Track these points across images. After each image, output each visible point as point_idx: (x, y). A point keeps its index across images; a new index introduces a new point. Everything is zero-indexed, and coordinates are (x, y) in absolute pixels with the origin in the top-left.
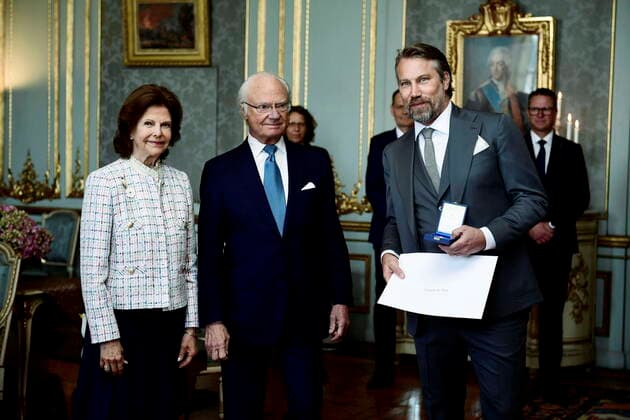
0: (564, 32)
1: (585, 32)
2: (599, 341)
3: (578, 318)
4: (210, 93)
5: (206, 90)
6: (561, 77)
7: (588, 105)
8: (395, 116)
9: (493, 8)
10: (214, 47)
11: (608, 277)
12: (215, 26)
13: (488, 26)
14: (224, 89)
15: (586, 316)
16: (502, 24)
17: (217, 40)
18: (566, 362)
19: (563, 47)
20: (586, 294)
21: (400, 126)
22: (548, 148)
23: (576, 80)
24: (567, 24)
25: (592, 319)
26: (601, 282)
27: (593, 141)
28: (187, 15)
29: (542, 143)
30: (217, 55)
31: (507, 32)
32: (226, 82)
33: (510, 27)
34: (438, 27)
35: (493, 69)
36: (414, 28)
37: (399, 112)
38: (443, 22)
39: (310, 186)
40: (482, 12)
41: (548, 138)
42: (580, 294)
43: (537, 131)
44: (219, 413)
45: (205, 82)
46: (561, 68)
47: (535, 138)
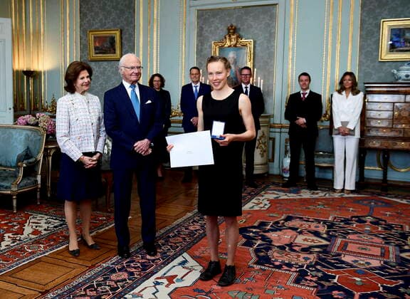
0: (257, 45)
1: (265, 45)
2: (270, 163)
3: (262, 156)
6: (256, 63)
7: (266, 74)
9: (230, 36)
10: (123, 53)
11: (274, 139)
12: (123, 45)
15: (265, 154)
16: (234, 42)
17: (124, 50)
18: (256, 172)
19: (257, 52)
20: (265, 146)
23: (262, 64)
24: (258, 42)
25: (268, 156)
26: (271, 141)
27: (268, 87)
28: (112, 40)
29: (246, 88)
31: (235, 46)
33: (236, 44)
34: (209, 44)
36: (200, 44)
37: (193, 76)
38: (211, 42)
39: (149, 102)
40: (226, 38)
41: (249, 86)
42: (263, 146)
43: (244, 83)
46: (256, 59)
47: (244, 86)
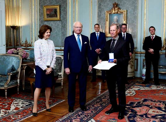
0: (128, 13)
1: (132, 12)
2: (136, 72)
3: (131, 68)
4: (60, 26)
5: (60, 25)
6: (128, 21)
7: (133, 27)
8: (95, 29)
9: (114, 8)
10: (61, 17)
11: (137, 60)
12: (61, 13)
13: (114, 12)
14: (63, 25)
15: (133, 67)
16: (116, 11)
17: (61, 16)
18: (128, 76)
19: (128, 16)
20: (133, 63)
21: (96, 31)
22: (125, 35)
23: (131, 22)
24: (129, 11)
25: (134, 68)
26: (136, 61)
27: (134, 33)
28: (56, 11)
29: (124, 34)
30: (62, 18)
31: (117, 13)
32: (63, 24)
33: (118, 12)
34: (104, 12)
35: (115, 20)
36: (99, 12)
37: (96, 29)
38: (105, 11)
40: (112, 9)
41: (125, 33)
42: (132, 63)
43: (123, 32)
44: (61, 87)
45: (59, 24)
46: (128, 19)
47: (123, 33)
